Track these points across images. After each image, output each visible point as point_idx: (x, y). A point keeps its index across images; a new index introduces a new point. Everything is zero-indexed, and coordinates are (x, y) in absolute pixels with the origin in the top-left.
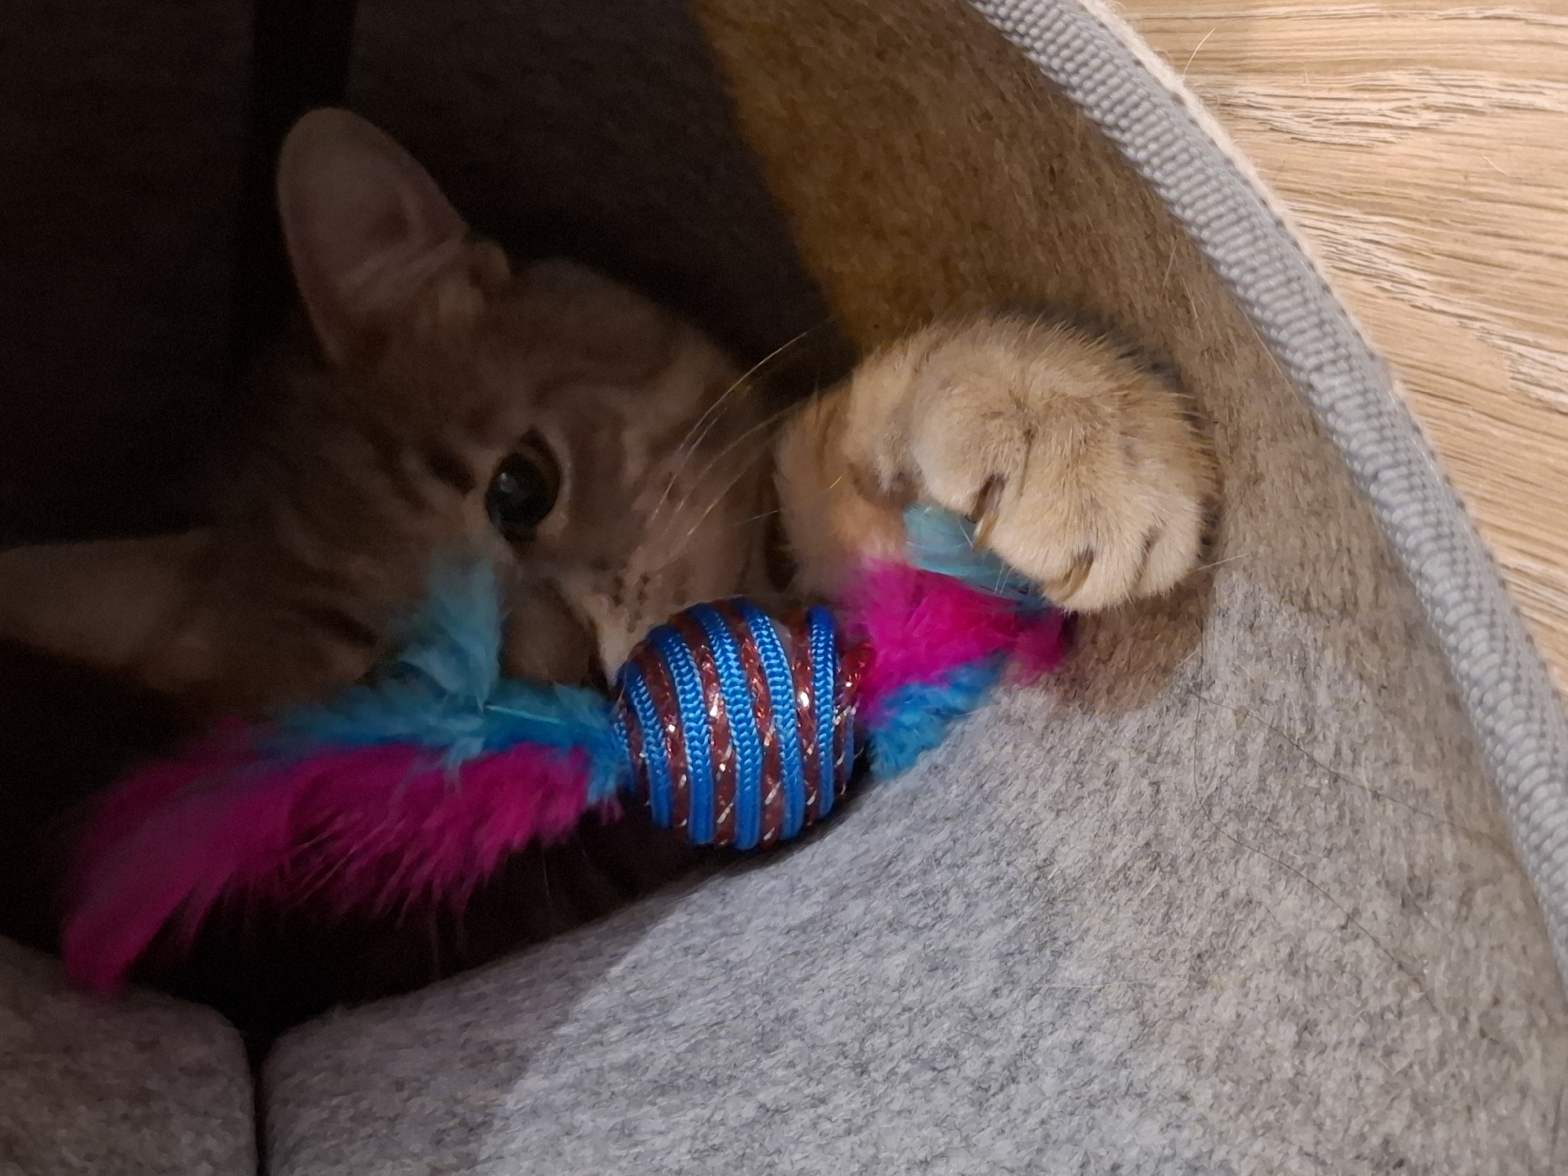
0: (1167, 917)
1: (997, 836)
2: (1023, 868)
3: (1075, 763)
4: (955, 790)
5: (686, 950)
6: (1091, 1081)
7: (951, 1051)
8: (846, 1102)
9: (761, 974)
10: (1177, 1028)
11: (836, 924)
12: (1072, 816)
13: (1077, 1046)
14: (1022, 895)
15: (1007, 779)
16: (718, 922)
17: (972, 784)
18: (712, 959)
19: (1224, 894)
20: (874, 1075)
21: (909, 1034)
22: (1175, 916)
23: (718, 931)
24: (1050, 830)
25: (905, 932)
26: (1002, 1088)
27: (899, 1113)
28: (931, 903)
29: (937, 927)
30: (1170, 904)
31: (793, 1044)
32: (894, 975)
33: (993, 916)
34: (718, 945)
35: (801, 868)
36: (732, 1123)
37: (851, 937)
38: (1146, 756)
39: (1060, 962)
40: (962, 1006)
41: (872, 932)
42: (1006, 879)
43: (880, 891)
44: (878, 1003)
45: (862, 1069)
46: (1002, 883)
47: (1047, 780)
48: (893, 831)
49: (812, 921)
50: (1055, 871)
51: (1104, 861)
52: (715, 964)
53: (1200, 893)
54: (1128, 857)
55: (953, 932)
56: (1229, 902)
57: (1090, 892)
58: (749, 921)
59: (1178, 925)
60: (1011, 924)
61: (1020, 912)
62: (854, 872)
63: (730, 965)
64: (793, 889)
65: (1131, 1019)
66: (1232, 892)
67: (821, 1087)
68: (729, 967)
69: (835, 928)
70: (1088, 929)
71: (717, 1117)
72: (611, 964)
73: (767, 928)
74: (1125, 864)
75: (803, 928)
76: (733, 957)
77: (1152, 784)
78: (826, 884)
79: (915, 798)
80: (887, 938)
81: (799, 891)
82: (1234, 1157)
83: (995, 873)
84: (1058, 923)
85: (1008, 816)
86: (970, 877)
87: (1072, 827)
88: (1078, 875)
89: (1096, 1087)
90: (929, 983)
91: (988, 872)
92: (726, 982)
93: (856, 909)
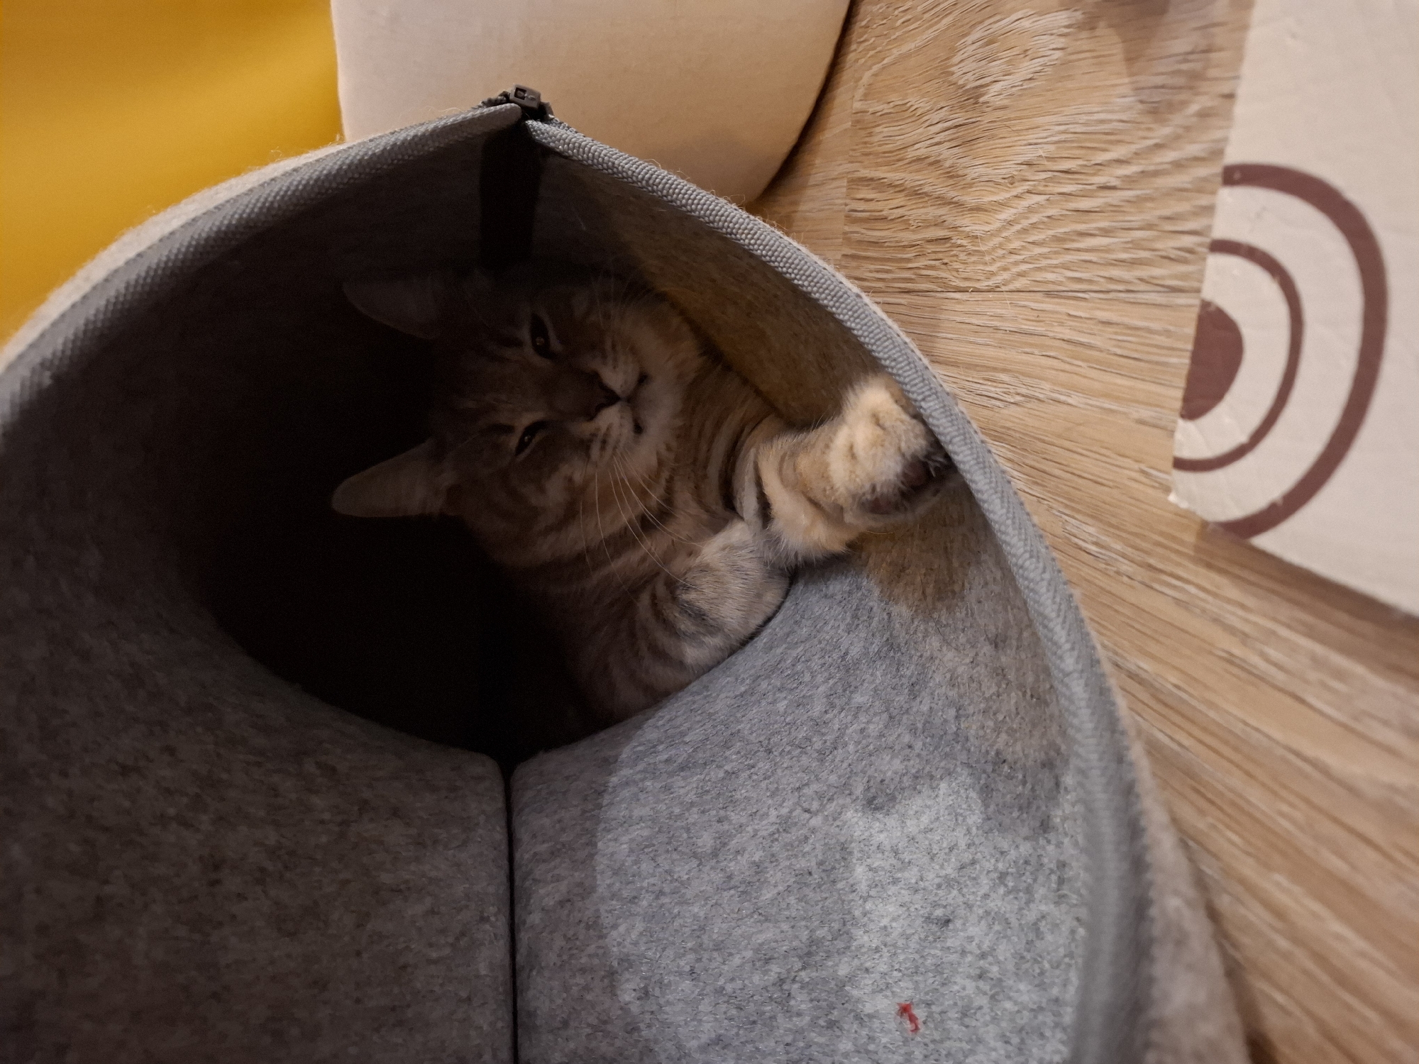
0: (898, 670)
1: (824, 645)
2: (835, 658)
6: (867, 746)
7: (808, 739)
8: (763, 766)
10: (905, 717)
12: (855, 633)
13: (862, 730)
14: (836, 668)
20: (775, 753)
21: (790, 733)
22: (901, 669)
25: (785, 691)
26: (831, 752)
27: (786, 768)
28: (796, 678)
29: (799, 687)
30: (898, 664)
31: (739, 744)
32: (782, 710)
33: (823, 680)
36: (713, 780)
37: (763, 696)
38: (884, 602)
39: (853, 696)
40: (812, 720)
41: (771, 693)
44: (776, 722)
45: (769, 751)
46: (827, 665)
50: (849, 657)
51: (870, 650)
53: (911, 657)
54: (880, 646)
55: (806, 689)
57: (864, 664)
59: (903, 672)
61: (835, 677)
65: (885, 716)
67: (752, 761)
70: (864, 680)
71: (707, 778)
74: (879, 649)
77: (888, 614)
80: (778, 695)
82: (933, 769)
84: (851, 679)
85: (828, 637)
88: (858, 658)
89: (871, 747)
90: (797, 712)
91: (822, 661)
93: (764, 685)
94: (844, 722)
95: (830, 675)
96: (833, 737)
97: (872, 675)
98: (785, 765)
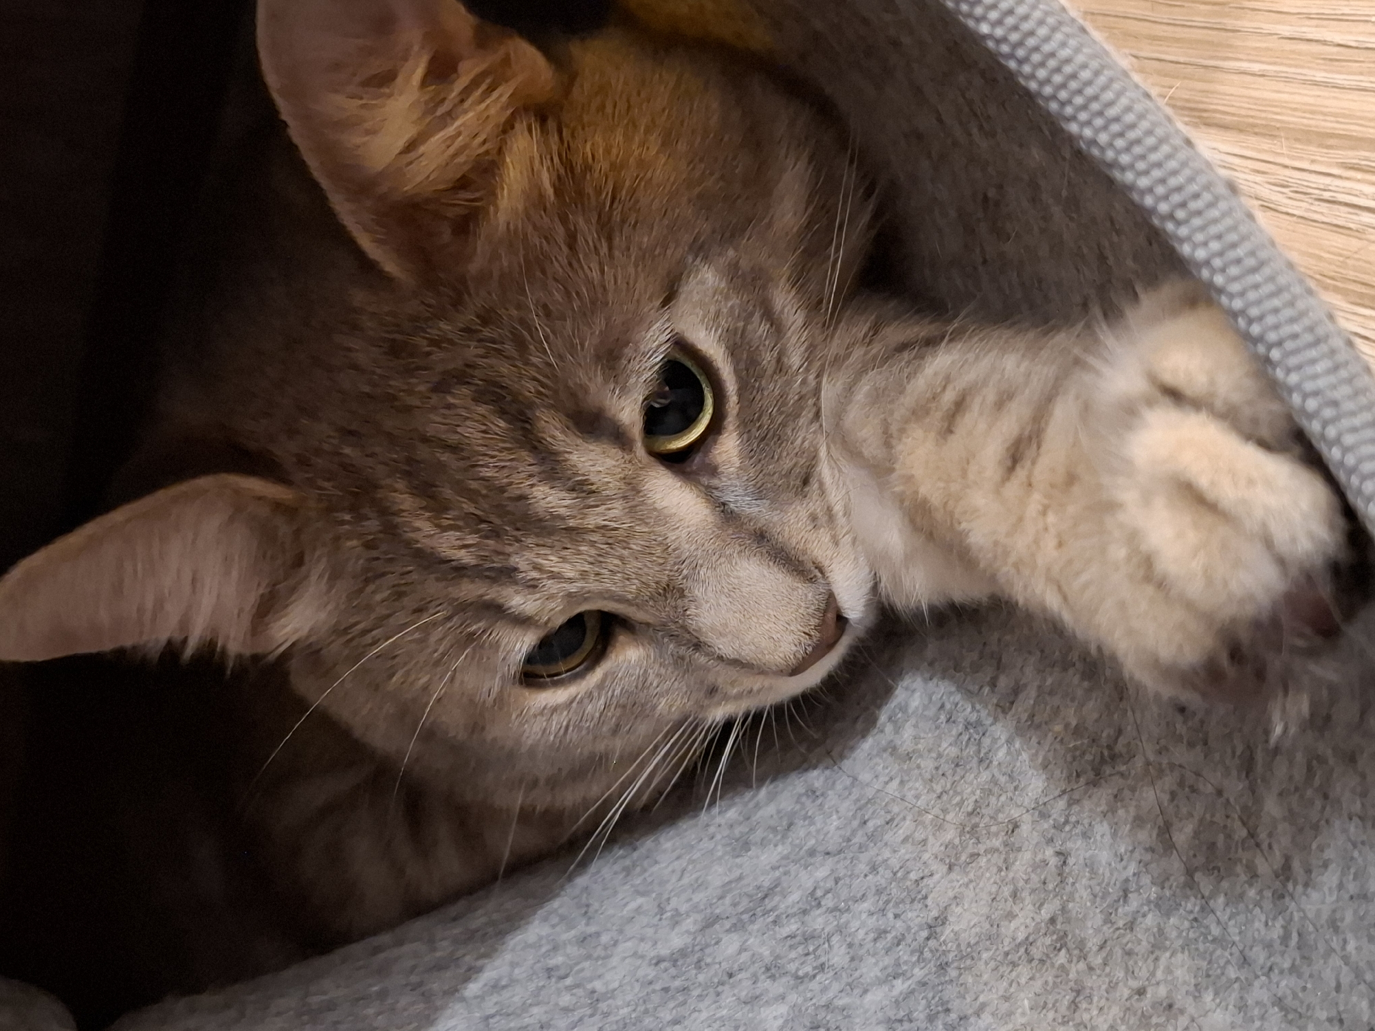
1: (883, 882)
2: (912, 925)
3: (970, 814)
4: (835, 822)
5: (549, 971)
9: (630, 1009)
11: (709, 960)
12: (967, 873)
14: (912, 953)
15: (892, 820)
16: (583, 940)
17: (854, 817)
18: (577, 986)
19: (1141, 992)
22: (1084, 1005)
23: (583, 951)
24: (941, 887)
25: (784, 980)
28: (811, 949)
29: (818, 978)
30: (1077, 992)
33: (879, 974)
34: (582, 970)
35: (669, 887)
37: (726, 978)
38: (1051, 822)
41: (748, 975)
42: (894, 934)
43: (756, 927)
46: (889, 936)
47: (939, 826)
48: (768, 857)
49: (683, 953)
50: (947, 933)
51: (1003, 930)
52: (580, 992)
53: (1112, 987)
54: (1031, 930)
55: (836, 987)
56: (1146, 1004)
57: (986, 963)
58: (616, 943)
59: (1086, 1017)
60: (900, 986)
61: (909, 974)
62: (728, 900)
63: (596, 996)
64: (661, 910)
66: (1150, 991)
68: (595, 999)
69: (707, 965)
72: (467, 979)
73: (635, 955)
74: (1027, 938)
75: (675, 959)
76: (598, 985)
77: (1059, 853)
78: (695, 908)
79: (790, 825)
80: (765, 984)
81: (669, 914)
83: (882, 923)
84: (950, 992)
85: (895, 862)
86: (855, 925)
87: (967, 885)
88: (972, 942)
91: (872, 922)
92: (592, 1016)
93: (730, 945)
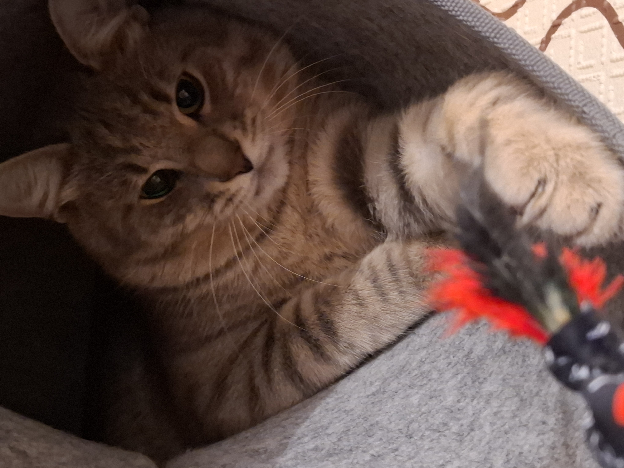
1: (446, 348)
8: (406, 449)
9: (361, 412)
11: (387, 391)
12: (476, 335)
14: (462, 366)
32: (415, 402)
33: (451, 376)
34: (340, 406)
36: (361, 462)
37: (394, 393)
41: (403, 390)
42: (454, 362)
44: (412, 413)
45: (410, 437)
48: (402, 357)
49: (376, 392)
51: (493, 347)
52: (340, 412)
54: (503, 343)
55: (436, 384)
57: (490, 359)
58: (350, 397)
61: (462, 372)
62: (390, 373)
67: (395, 445)
68: (347, 412)
70: (491, 372)
74: (502, 347)
94: (478, 407)
95: (457, 370)
96: (469, 420)
97: (499, 367)
98: (426, 447)
